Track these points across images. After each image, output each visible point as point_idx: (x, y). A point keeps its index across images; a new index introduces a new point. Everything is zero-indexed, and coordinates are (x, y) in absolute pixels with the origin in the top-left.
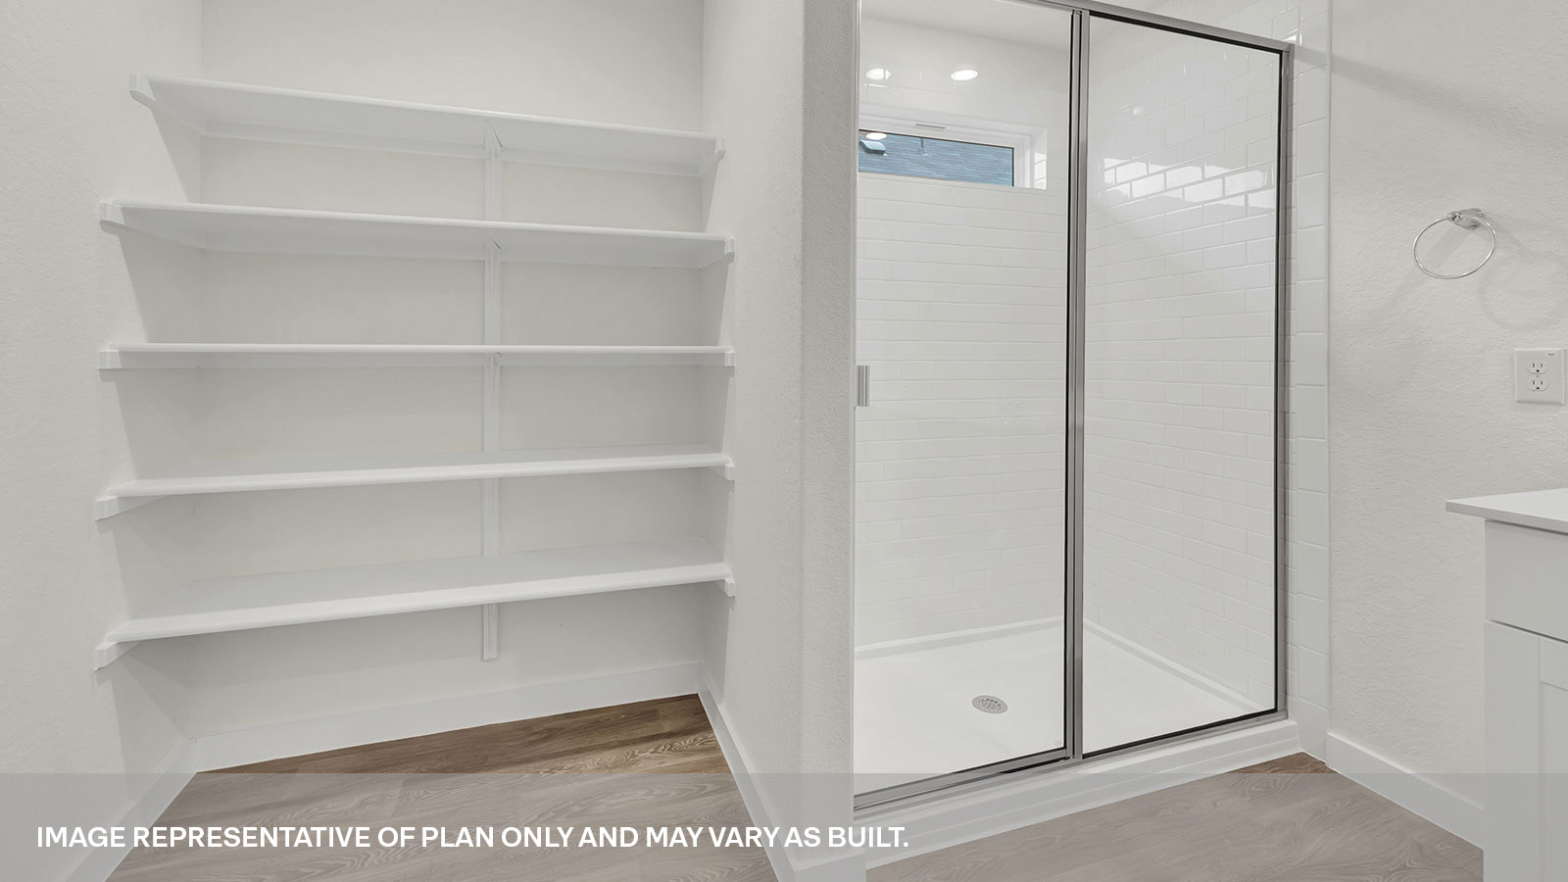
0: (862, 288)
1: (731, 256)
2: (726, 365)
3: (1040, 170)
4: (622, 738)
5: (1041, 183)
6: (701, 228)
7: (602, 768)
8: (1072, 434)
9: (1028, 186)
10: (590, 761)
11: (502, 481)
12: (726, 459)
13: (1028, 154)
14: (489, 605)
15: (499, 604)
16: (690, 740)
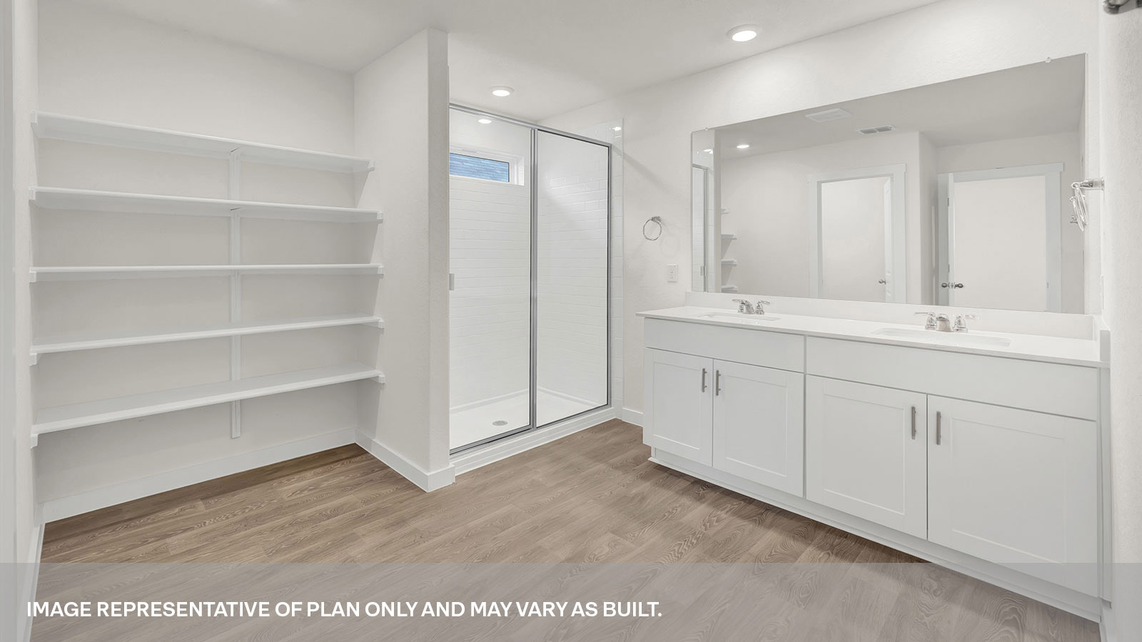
0: (453, 243)
1: (381, 221)
2: (379, 273)
3: (520, 177)
4: (322, 463)
5: (522, 183)
6: (355, 206)
7: (315, 475)
8: (533, 300)
9: (516, 183)
10: (309, 474)
11: (243, 336)
12: (378, 318)
13: (516, 168)
14: (235, 401)
15: (241, 400)
16: (358, 458)
